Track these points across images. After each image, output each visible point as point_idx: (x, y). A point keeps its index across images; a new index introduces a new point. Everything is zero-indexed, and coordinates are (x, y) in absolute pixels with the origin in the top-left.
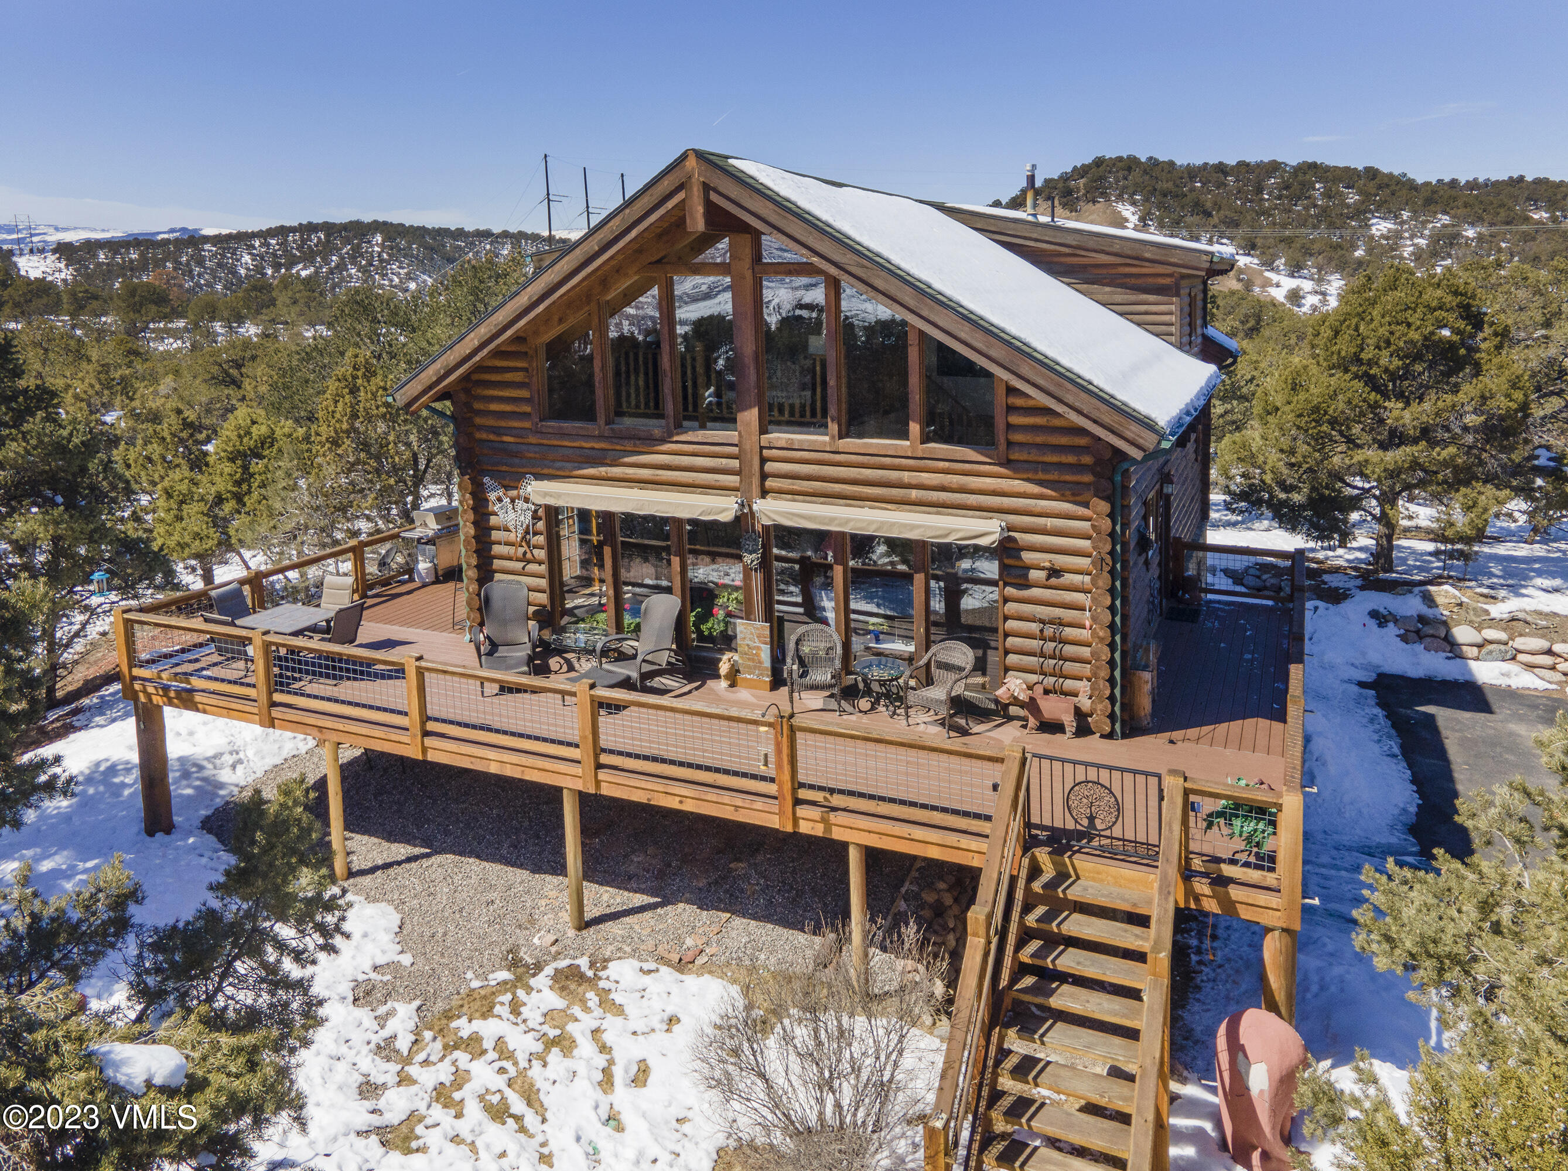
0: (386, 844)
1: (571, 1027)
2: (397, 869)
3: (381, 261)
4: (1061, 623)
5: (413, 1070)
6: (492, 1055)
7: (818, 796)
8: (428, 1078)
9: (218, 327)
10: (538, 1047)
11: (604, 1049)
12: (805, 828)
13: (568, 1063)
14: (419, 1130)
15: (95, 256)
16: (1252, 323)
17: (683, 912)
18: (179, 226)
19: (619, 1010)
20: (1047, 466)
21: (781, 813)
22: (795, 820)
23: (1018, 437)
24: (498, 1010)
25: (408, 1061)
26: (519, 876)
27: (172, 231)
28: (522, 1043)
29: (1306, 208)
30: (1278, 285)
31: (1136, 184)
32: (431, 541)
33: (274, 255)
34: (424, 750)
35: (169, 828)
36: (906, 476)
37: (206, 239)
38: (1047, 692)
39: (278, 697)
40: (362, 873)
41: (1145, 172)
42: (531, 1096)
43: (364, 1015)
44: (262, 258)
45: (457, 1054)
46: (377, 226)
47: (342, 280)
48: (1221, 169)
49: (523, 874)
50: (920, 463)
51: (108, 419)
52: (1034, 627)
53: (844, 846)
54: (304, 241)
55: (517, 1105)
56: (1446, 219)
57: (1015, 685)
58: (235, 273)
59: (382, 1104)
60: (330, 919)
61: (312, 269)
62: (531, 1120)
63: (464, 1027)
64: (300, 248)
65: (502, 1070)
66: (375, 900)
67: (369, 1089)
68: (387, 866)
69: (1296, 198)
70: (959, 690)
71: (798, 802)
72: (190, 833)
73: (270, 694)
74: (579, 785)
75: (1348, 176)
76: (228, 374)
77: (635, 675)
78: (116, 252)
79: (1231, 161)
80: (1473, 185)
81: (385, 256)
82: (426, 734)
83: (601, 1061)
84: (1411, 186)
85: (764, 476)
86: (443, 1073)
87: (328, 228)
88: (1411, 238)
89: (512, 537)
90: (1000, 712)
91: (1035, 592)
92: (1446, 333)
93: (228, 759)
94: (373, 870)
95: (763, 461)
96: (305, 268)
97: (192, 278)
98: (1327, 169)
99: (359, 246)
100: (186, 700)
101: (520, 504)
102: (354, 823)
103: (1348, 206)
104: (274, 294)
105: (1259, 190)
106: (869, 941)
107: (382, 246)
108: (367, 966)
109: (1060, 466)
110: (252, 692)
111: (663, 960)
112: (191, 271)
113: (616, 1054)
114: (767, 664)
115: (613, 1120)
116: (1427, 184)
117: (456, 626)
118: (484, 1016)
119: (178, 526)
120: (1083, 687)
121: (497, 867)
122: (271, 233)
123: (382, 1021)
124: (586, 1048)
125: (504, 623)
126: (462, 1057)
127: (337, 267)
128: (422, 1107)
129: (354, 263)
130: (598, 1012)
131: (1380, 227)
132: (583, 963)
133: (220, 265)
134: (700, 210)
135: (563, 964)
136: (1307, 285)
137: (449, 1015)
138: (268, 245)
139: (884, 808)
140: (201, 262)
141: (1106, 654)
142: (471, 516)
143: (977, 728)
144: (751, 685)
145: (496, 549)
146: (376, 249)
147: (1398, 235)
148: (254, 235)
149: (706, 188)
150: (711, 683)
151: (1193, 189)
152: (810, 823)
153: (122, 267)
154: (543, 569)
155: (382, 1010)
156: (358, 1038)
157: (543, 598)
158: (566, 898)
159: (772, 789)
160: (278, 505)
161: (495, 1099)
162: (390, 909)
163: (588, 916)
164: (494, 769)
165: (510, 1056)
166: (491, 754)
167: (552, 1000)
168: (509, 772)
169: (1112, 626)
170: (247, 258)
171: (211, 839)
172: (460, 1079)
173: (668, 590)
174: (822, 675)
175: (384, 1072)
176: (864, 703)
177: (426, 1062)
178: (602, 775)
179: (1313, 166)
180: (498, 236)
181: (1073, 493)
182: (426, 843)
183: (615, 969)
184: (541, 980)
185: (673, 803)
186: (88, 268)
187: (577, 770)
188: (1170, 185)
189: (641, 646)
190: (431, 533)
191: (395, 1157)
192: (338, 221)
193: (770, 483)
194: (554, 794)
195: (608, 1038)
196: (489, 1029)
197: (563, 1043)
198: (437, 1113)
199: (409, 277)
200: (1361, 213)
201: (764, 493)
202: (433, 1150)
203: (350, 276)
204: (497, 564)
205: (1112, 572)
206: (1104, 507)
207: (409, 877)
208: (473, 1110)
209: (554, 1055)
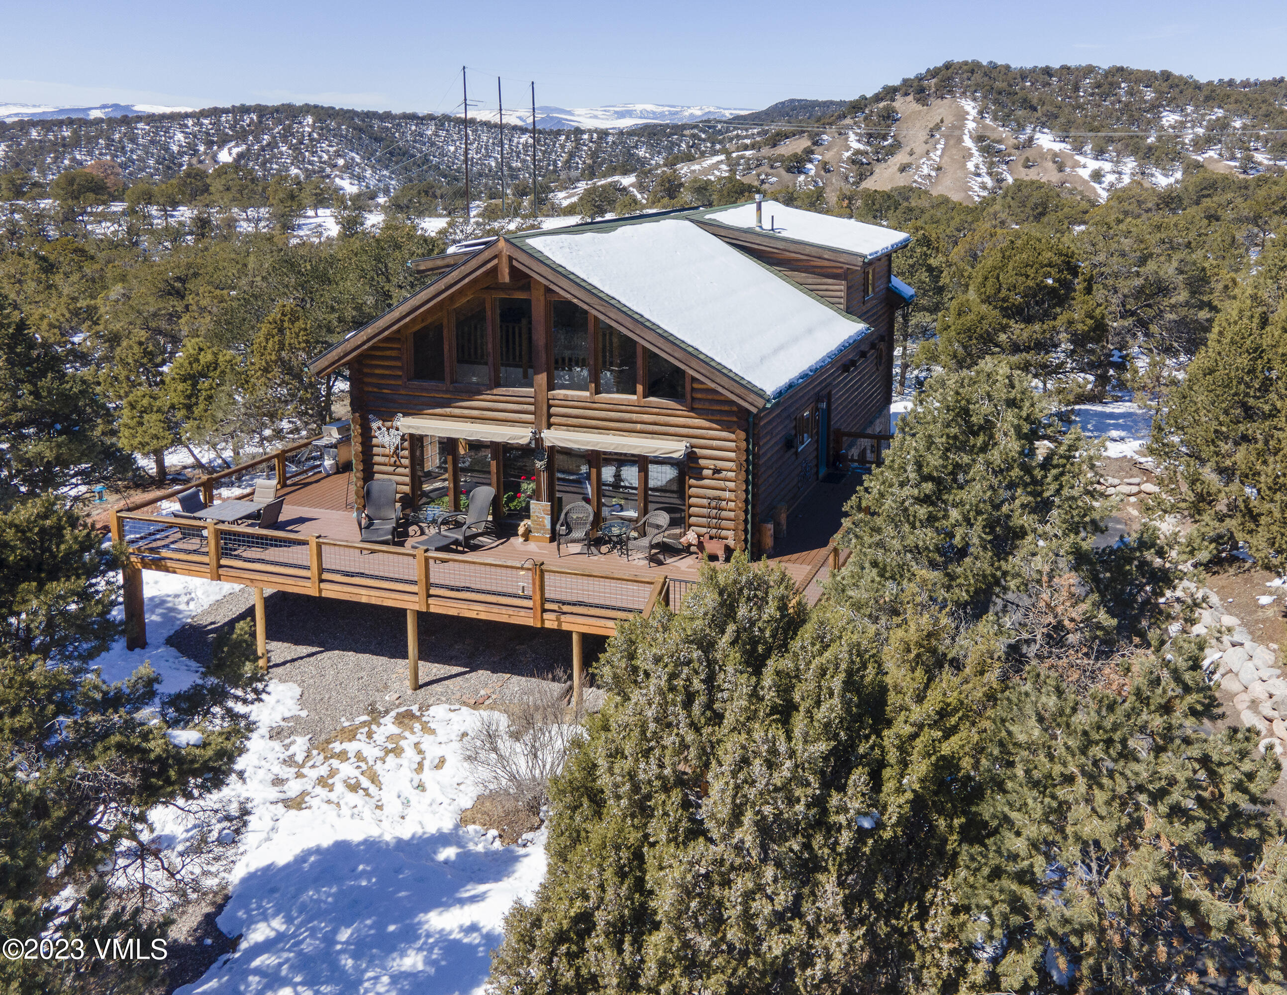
0: (293, 647)
1: (403, 743)
2: (300, 662)
3: (312, 140)
4: (720, 499)
5: (305, 771)
6: (353, 760)
7: (554, 607)
8: (313, 774)
9: (154, 210)
10: (382, 754)
11: (420, 752)
12: (548, 625)
13: (398, 761)
14: (307, 799)
15: (28, 133)
16: (1040, 209)
17: (483, 675)
18: (110, 103)
19: (433, 732)
20: (713, 412)
21: (534, 617)
22: (543, 621)
23: (699, 396)
24: (359, 736)
25: (302, 766)
26: (381, 661)
27: (104, 107)
28: (371, 752)
29: (1113, 104)
30: (1084, 167)
31: (977, 85)
32: (334, 446)
33: (208, 134)
34: (320, 591)
35: (143, 645)
36: (634, 416)
37: (139, 118)
38: (711, 538)
39: (223, 562)
40: (277, 665)
41: (986, 74)
42: (374, 779)
43: (276, 745)
44: (195, 136)
45: (332, 761)
46: (308, 109)
47: (274, 156)
48: (1048, 72)
49: (383, 660)
50: (643, 409)
51: (76, 339)
52: (705, 502)
53: (569, 633)
54: (236, 122)
55: (365, 783)
56: (1220, 113)
57: (691, 537)
58: (167, 150)
59: (285, 788)
60: (260, 686)
61: (244, 147)
62: (373, 789)
63: (337, 747)
64: (233, 127)
65: (358, 767)
66: (285, 681)
67: (278, 781)
68: (293, 660)
69: (1104, 96)
70: (659, 539)
71: (544, 611)
72: (158, 647)
73: (218, 560)
74: (417, 607)
75: (1148, 78)
76: (173, 287)
77: (461, 538)
78: (49, 130)
79: (1056, 65)
80: (1246, 84)
81: (315, 135)
82: (322, 581)
83: (418, 758)
84: (1198, 87)
85: (550, 416)
86: (323, 771)
87: (261, 110)
88: (1193, 127)
89: (387, 451)
90: (686, 550)
91: (706, 482)
92: (1050, 281)
93: (184, 599)
94: (284, 663)
95: (550, 406)
96: (237, 146)
97: (125, 153)
98: (1132, 72)
99: (290, 126)
100: (158, 564)
101: (392, 431)
102: (271, 635)
103: (1146, 102)
104: (208, 181)
105: (1076, 89)
106: (582, 685)
107: (313, 126)
108: (278, 718)
109: (721, 412)
110: (206, 559)
111: (465, 704)
112: (123, 148)
113: (427, 755)
114: (548, 526)
115: (421, 787)
116: (1210, 83)
117: (348, 506)
118: (350, 740)
119: (140, 429)
120: (730, 534)
121: (367, 656)
122: (204, 114)
123: (287, 747)
124: (410, 753)
125: (379, 507)
126: (335, 763)
127: (269, 144)
128: (310, 789)
129: (285, 142)
130: (420, 734)
131: (1169, 118)
132: (415, 708)
133: (152, 142)
134: (507, 270)
135: (402, 709)
136: (1107, 166)
137: (328, 742)
138: (201, 125)
139: (593, 611)
140: (133, 140)
141: (742, 516)
142: (360, 439)
143: (669, 561)
144: (537, 539)
145: (377, 459)
146: (307, 129)
147: (1182, 125)
148: (187, 116)
149: (511, 258)
150: (512, 539)
151: (1023, 89)
152: (550, 622)
153: (55, 144)
154: (407, 471)
155: (287, 741)
156: (271, 756)
157: (407, 489)
158: (408, 673)
159: (529, 604)
160: (220, 415)
161: (353, 781)
162: (295, 686)
163: (421, 682)
164: (364, 600)
165: (364, 760)
166: (363, 591)
167: (394, 729)
168: (373, 601)
169: (746, 501)
170: (180, 136)
171: (173, 651)
172: (333, 773)
173: (489, 484)
174: (578, 534)
175: (288, 772)
176: (604, 549)
177: (313, 766)
178: (431, 601)
179: (1121, 69)
180: (423, 118)
181: (727, 426)
182: (319, 646)
183: (433, 710)
184: (388, 720)
185: (473, 615)
186: (19, 144)
187: (415, 598)
188: (1004, 85)
189: (469, 519)
190: (334, 441)
191: (293, 812)
192: (270, 104)
193: (553, 420)
194: (401, 613)
195: (423, 747)
196: (351, 747)
197: (397, 751)
198: (319, 790)
199: (338, 154)
200: (1155, 107)
201: (549, 426)
202: (315, 808)
203: (281, 153)
204: (376, 468)
205: (747, 471)
206: (743, 435)
207: (308, 666)
208: (339, 787)
209: (391, 758)
